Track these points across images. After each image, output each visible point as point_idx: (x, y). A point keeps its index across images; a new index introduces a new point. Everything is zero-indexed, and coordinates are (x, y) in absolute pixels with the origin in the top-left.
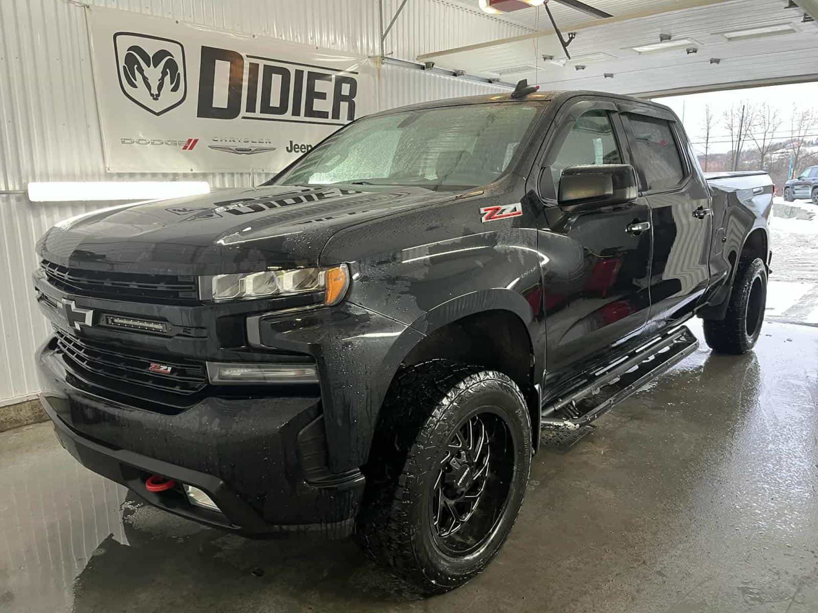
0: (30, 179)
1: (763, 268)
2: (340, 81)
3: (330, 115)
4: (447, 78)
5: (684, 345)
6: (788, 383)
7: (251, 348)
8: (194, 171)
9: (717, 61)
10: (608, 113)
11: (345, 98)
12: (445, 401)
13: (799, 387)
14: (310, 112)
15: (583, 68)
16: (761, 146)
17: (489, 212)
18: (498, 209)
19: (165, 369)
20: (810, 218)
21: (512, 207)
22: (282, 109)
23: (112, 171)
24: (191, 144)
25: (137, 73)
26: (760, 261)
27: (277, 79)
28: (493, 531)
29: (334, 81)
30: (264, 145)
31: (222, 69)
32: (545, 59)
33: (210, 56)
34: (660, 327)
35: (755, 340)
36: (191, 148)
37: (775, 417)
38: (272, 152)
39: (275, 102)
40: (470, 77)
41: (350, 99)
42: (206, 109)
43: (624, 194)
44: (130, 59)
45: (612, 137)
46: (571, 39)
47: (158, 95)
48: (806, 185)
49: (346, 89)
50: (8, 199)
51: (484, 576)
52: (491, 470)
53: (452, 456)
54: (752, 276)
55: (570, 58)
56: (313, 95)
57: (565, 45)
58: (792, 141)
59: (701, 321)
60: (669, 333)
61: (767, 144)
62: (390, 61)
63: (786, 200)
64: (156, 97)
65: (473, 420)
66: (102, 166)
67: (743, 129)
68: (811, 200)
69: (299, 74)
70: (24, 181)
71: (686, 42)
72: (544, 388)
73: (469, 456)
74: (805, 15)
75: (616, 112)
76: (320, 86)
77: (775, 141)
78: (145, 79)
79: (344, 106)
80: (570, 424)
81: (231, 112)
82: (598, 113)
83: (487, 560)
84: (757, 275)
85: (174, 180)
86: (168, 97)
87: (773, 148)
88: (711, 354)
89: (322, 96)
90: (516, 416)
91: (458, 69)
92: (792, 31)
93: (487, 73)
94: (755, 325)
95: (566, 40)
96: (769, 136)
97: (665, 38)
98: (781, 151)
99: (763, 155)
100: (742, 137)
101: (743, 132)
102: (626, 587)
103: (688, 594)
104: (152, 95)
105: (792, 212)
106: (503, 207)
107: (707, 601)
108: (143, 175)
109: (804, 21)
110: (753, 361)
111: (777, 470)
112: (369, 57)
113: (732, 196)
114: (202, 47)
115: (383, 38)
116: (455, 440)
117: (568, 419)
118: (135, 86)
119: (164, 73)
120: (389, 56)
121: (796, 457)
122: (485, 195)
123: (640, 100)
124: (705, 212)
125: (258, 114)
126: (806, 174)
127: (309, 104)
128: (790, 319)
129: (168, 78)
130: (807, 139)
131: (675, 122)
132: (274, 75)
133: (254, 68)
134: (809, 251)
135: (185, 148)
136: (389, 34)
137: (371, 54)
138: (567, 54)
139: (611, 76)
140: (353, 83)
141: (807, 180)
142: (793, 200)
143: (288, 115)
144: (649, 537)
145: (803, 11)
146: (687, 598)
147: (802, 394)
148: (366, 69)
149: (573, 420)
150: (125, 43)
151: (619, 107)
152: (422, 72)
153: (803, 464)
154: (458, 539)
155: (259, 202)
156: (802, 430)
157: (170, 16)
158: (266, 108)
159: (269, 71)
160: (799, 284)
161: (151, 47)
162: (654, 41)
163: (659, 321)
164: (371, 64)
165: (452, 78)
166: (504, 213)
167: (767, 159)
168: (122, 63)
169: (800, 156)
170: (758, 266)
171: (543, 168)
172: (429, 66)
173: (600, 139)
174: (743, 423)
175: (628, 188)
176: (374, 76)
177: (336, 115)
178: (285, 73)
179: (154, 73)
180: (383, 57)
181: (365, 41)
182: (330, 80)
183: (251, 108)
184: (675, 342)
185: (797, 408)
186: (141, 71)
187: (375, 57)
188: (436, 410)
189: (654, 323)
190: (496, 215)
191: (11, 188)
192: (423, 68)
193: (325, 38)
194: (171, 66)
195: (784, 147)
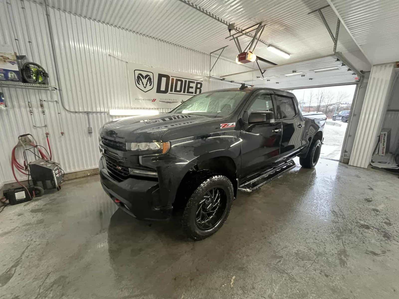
0: (111, 108)
1: (320, 143)
2: (197, 83)
3: (194, 93)
4: (229, 83)
5: (291, 166)
6: (324, 179)
7: (140, 166)
8: (155, 108)
9: (312, 79)
10: (271, 94)
11: (199, 88)
12: (202, 185)
13: (328, 181)
14: (188, 92)
15: (269, 80)
16: (327, 104)
17: (223, 125)
18: (226, 124)
19: (120, 168)
20: (340, 126)
21: (232, 124)
22: (180, 91)
23: (132, 107)
24: (154, 100)
25: (140, 81)
26: (319, 141)
27: (179, 83)
28: (218, 222)
29: (196, 83)
30: (175, 101)
31: (164, 80)
32: (257, 77)
33: (161, 76)
34: (284, 160)
35: (315, 164)
36: (154, 101)
37: (318, 191)
38: (177, 103)
39: (178, 89)
40: (236, 83)
41: (200, 88)
42: (159, 91)
43: (270, 121)
44: (139, 77)
45: (271, 101)
46: (264, 72)
47: (146, 87)
48: (340, 116)
49: (199, 85)
50: (105, 114)
51: (214, 236)
52: (220, 203)
53: (206, 200)
54: (316, 145)
55: (264, 77)
56: (189, 87)
57: (262, 73)
58: (337, 103)
59: (299, 158)
60: (287, 161)
61: (329, 104)
62: (212, 78)
63: (333, 120)
64: (145, 88)
65: (214, 189)
66: (130, 106)
67: (322, 99)
68: (341, 121)
69: (186, 81)
70: (109, 109)
71: (301, 73)
72: (239, 179)
73: (212, 200)
74: (343, 63)
75: (273, 94)
76: (191, 85)
77: (331, 103)
78: (142, 82)
79: (198, 90)
80: (248, 190)
81: (166, 92)
82: (268, 94)
83: (215, 231)
84: (318, 145)
85: (149, 109)
86: (148, 87)
87: (331, 105)
88: (301, 168)
89: (192, 87)
90: (228, 189)
91: (232, 80)
92: (338, 69)
93: (241, 82)
94: (316, 160)
95: (263, 72)
96: (329, 101)
97: (294, 72)
98: (333, 106)
99: (327, 107)
100: (321, 101)
101: (321, 100)
102: (257, 246)
103: (277, 252)
104: (144, 87)
105: (334, 124)
106: (229, 124)
107: (283, 256)
108: (141, 108)
109: (342, 66)
110: (314, 171)
111: (316, 210)
112: (206, 77)
113: (313, 121)
114: (159, 74)
115: (210, 71)
116: (207, 195)
117: (248, 188)
118: (139, 84)
119: (148, 81)
120: (212, 77)
121: (323, 206)
122: (223, 120)
123: (283, 91)
124: (301, 126)
125: (173, 92)
126: (340, 113)
127: (188, 90)
128: (328, 157)
129: (148, 82)
130: (342, 103)
131: (294, 98)
132: (178, 82)
133: (173, 79)
134: (338, 136)
135: (153, 101)
136: (212, 70)
137: (207, 76)
138: (263, 76)
139: (278, 83)
140: (201, 84)
141: (340, 115)
142: (335, 120)
143: (182, 93)
144: (269, 228)
145: (342, 62)
146: (277, 253)
147: (328, 184)
148: (205, 80)
149: (250, 189)
150: (137, 73)
151: (274, 93)
152: (222, 81)
153: (325, 209)
154: (207, 224)
155: (172, 117)
156: (327, 196)
157: (150, 65)
158: (176, 91)
159: (177, 80)
160: (333, 146)
161: (144, 74)
162: (290, 73)
163: (284, 158)
164: (207, 79)
165: (231, 83)
166: (229, 126)
167: (329, 108)
168: (136, 78)
169: (339, 107)
170: (318, 143)
171: (245, 112)
172: (224, 79)
173: (268, 102)
174: (307, 192)
175: (271, 120)
176: (208, 82)
177: (196, 93)
178: (182, 81)
179: (145, 81)
180: (210, 77)
181: (205, 72)
182: (195, 83)
183: (171, 90)
184: (288, 164)
185: (326, 188)
186: (141, 80)
187: (208, 77)
188: (198, 188)
189: (282, 159)
190: (226, 126)
191: (105, 111)
192: (222, 80)
193: (194, 71)
194: (150, 79)
195: (334, 105)
